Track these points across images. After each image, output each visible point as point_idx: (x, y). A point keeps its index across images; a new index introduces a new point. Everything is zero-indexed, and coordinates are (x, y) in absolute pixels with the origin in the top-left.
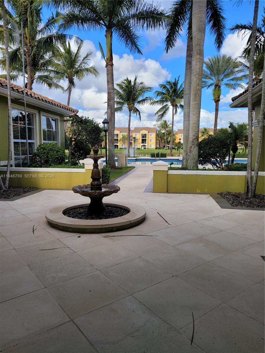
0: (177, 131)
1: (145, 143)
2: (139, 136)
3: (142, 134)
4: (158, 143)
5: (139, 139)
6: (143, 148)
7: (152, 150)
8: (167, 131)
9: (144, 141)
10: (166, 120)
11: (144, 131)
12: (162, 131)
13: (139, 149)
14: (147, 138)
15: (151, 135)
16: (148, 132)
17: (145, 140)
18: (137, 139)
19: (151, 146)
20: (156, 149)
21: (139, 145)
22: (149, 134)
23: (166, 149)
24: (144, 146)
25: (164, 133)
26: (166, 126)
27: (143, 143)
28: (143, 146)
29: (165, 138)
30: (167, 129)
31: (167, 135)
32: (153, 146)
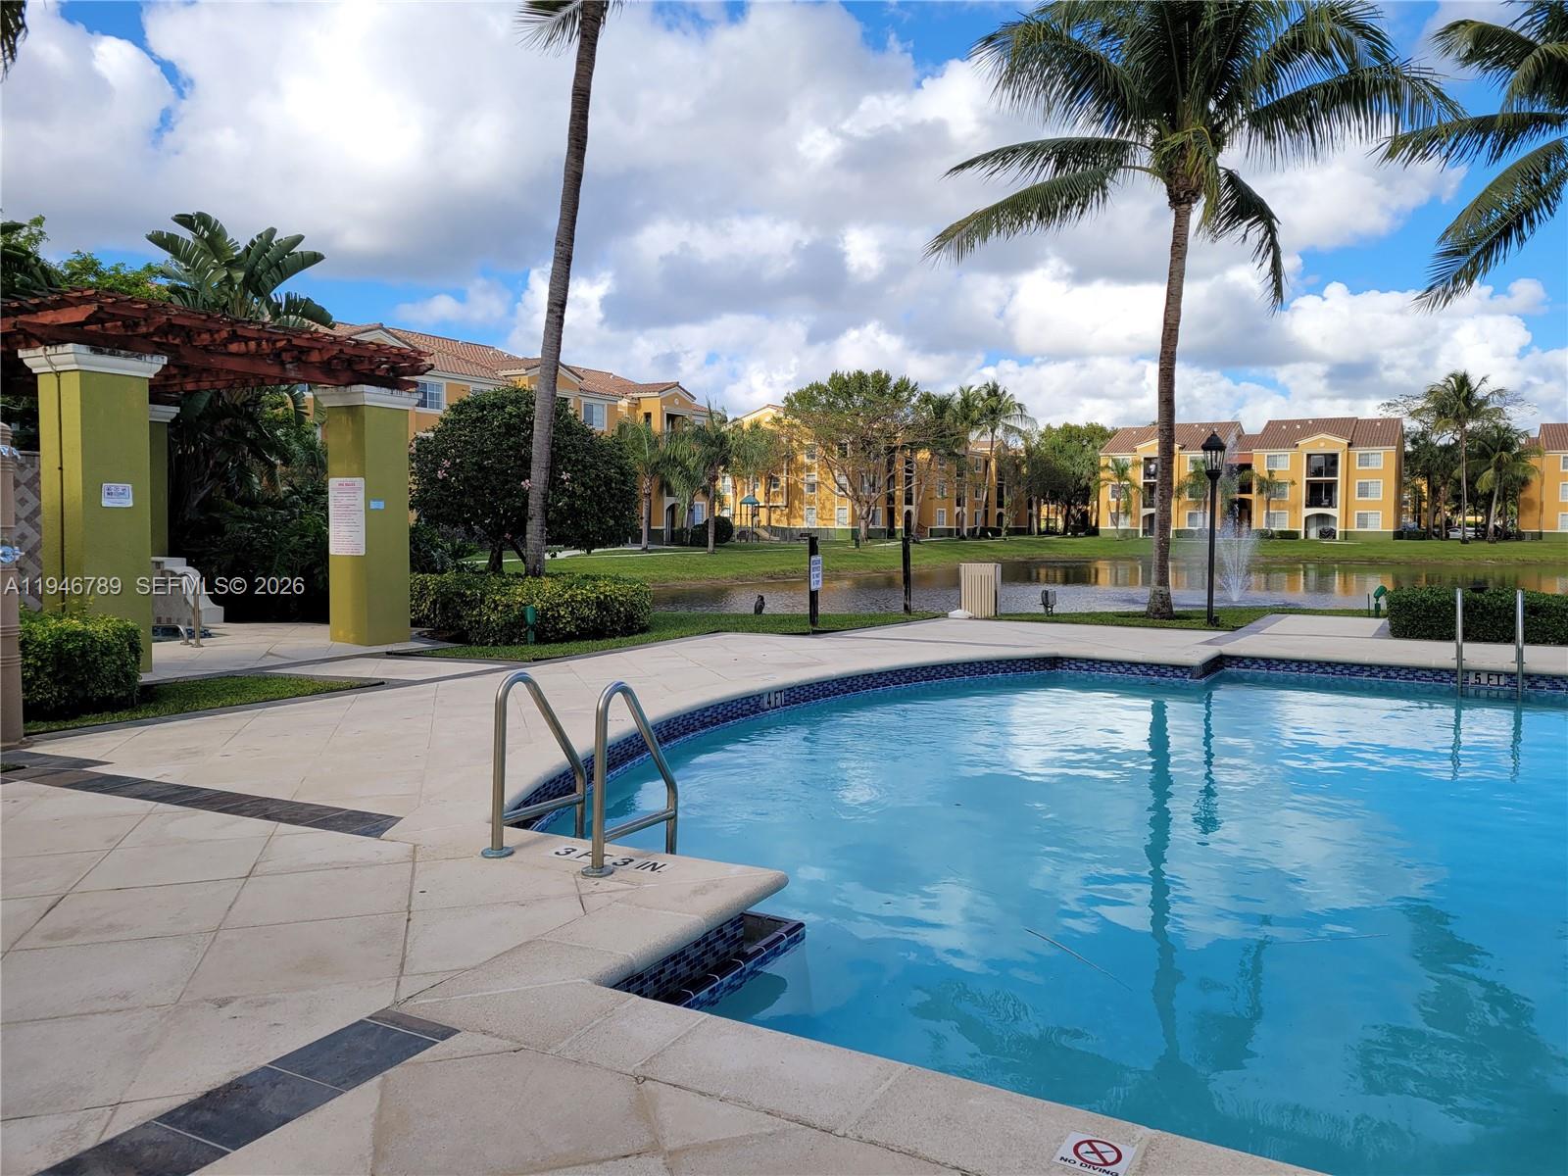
0: (1535, 434)
1: (1331, 504)
2: (1289, 467)
3: (1309, 456)
4: (1406, 503)
5: (1293, 483)
6: (1313, 534)
7: (1369, 544)
8: (1470, 436)
9: (1320, 493)
10: (1470, 373)
11: (1323, 436)
12: (1434, 437)
13: (1291, 535)
14: (1340, 478)
15: (1364, 460)
16: (1350, 445)
17: (1331, 487)
18: (1280, 485)
19: (1363, 520)
20: (1398, 535)
21: (1293, 514)
22: (1357, 451)
23: (1464, 541)
24: (1323, 518)
25: (1447, 449)
26: (1468, 405)
27: (1318, 504)
28: (1313, 521)
29: (1461, 472)
30: (1469, 426)
31: (1469, 455)
32: (1380, 521)
